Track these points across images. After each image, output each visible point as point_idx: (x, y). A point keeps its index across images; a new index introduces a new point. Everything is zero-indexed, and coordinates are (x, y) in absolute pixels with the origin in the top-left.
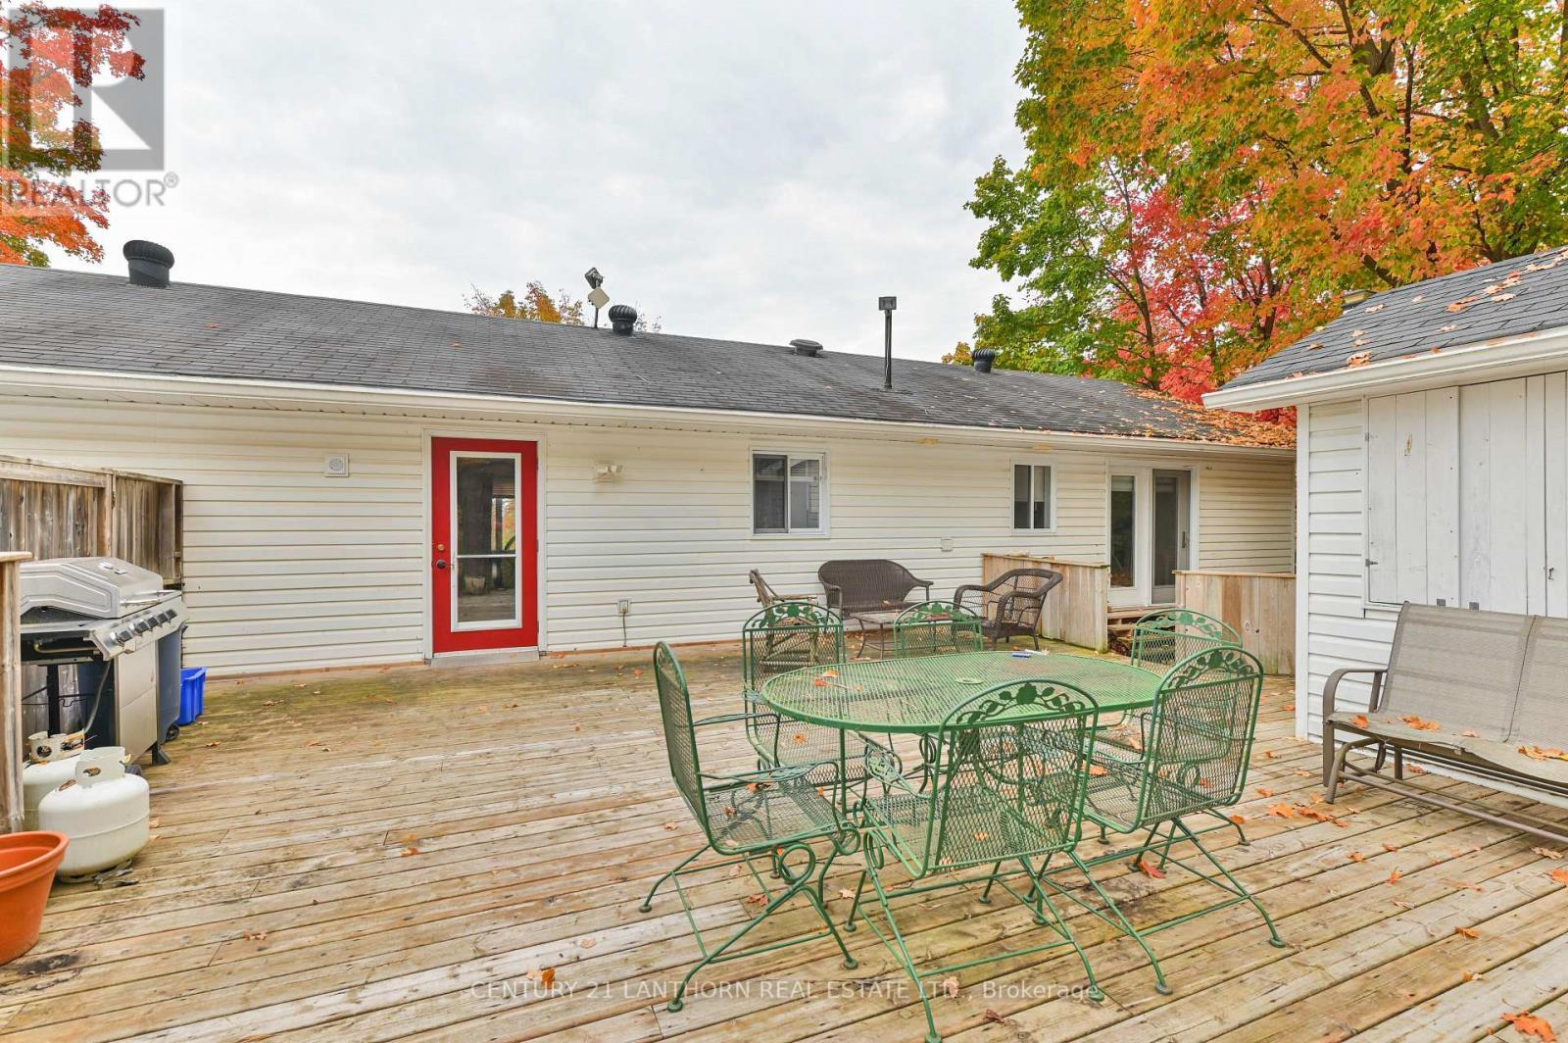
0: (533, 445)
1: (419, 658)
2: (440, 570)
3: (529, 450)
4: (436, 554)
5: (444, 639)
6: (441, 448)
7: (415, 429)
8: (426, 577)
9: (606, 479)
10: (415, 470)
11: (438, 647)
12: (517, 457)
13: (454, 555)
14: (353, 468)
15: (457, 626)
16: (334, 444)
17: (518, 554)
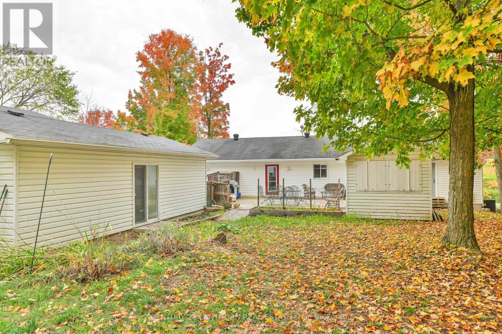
0: (278, 165)
2: (266, 183)
4: (266, 181)
5: (267, 193)
6: (267, 166)
7: (263, 164)
10: (263, 169)
12: (276, 167)
13: (268, 181)
14: (257, 169)
15: (269, 191)
16: (255, 166)
17: (276, 181)
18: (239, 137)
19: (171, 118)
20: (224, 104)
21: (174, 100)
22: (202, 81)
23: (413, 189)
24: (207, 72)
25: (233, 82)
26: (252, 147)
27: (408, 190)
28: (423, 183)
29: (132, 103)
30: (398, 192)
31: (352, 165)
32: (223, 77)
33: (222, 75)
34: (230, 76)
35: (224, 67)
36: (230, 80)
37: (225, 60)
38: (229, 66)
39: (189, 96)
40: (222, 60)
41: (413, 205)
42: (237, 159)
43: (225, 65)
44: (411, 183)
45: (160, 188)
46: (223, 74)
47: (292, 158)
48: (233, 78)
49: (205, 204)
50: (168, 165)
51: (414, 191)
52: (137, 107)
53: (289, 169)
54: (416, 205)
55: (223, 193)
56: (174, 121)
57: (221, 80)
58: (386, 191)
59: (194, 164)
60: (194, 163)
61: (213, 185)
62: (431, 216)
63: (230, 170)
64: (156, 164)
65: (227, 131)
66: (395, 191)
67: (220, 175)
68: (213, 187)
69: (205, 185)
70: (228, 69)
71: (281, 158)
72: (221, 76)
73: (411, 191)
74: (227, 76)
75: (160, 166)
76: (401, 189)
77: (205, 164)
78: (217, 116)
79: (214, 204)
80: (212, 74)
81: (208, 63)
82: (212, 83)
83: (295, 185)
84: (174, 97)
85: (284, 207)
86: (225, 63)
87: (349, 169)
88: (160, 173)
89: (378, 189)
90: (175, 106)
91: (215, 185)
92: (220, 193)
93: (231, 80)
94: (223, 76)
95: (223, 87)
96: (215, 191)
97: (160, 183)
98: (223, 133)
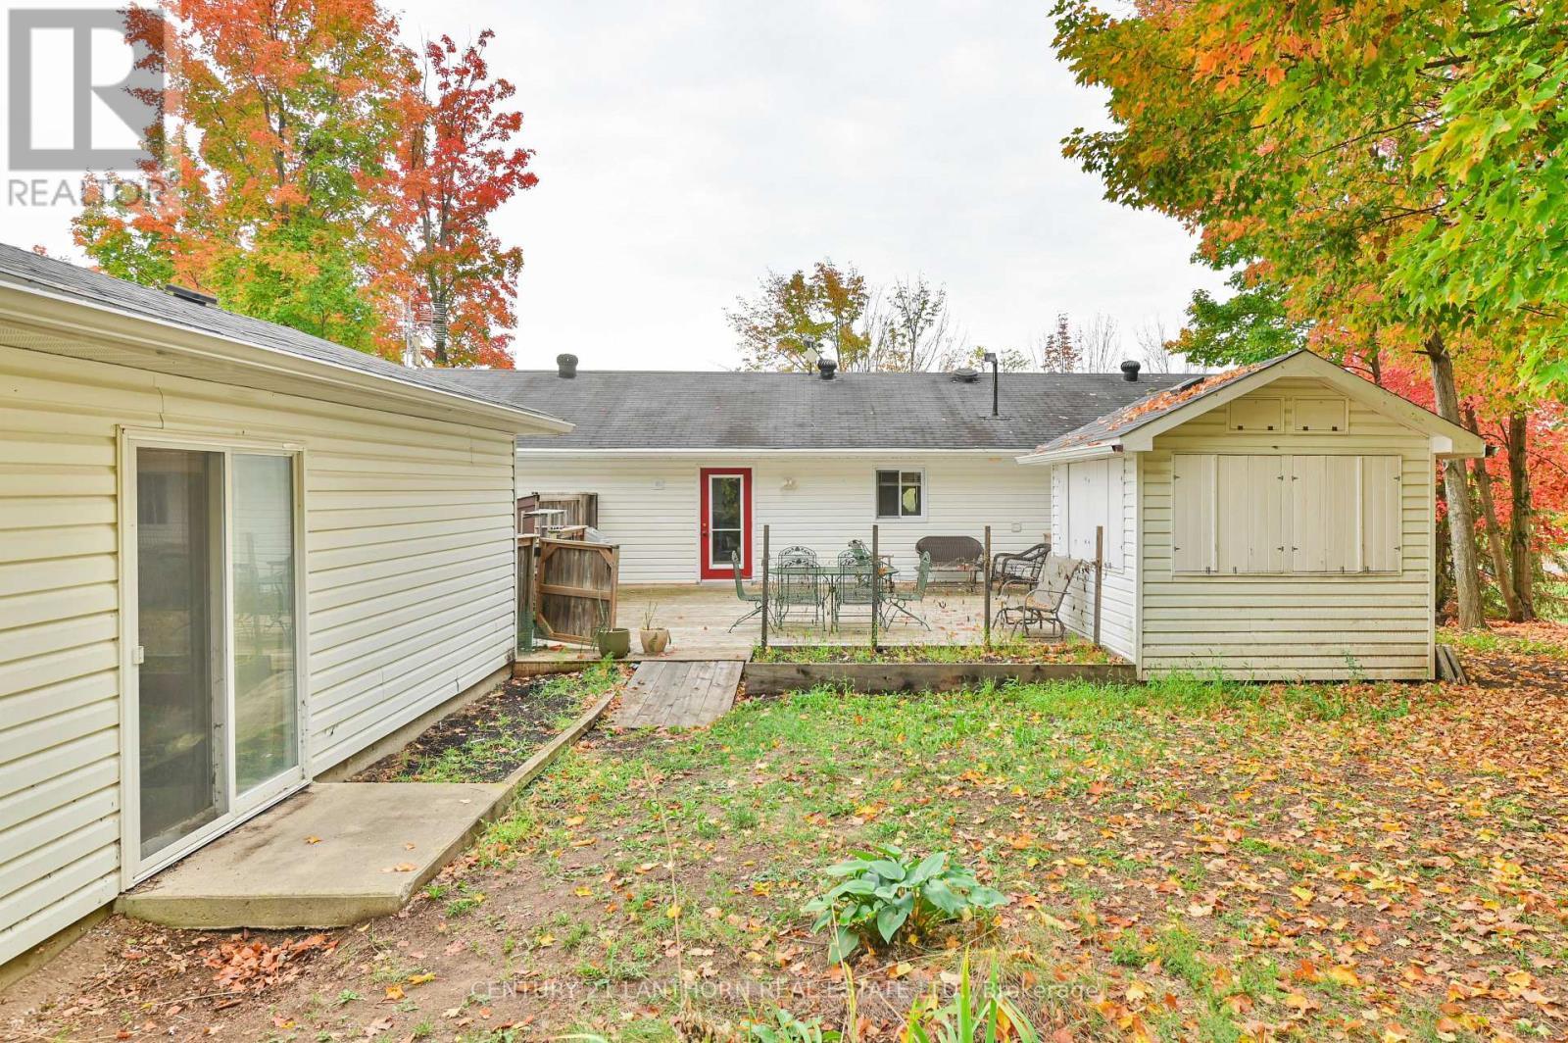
0: (750, 470)
1: (694, 581)
2: (704, 537)
3: (747, 473)
4: (702, 528)
5: (706, 573)
6: (705, 473)
7: (693, 464)
8: (697, 540)
9: (787, 488)
10: (692, 485)
11: (703, 576)
12: (741, 477)
13: (711, 529)
14: (666, 485)
15: (713, 566)
16: (658, 473)
17: (742, 529)
18: (579, 367)
19: (287, 279)
20: (503, 249)
21: (301, 214)
22: (413, 158)
23: (1373, 568)
24: (431, 133)
25: (530, 180)
26: (635, 401)
27: (1359, 568)
28: (1409, 540)
29: (104, 222)
30: (1325, 575)
31: (1159, 472)
32: (493, 159)
33: (487, 150)
34: (520, 157)
35: (496, 123)
36: (518, 174)
37: (500, 96)
38: (515, 121)
39: (364, 207)
40: (490, 95)
41: (1371, 625)
42: (591, 445)
43: (500, 117)
44: (1367, 544)
45: (309, 586)
46: (492, 145)
47: (803, 446)
48: (530, 167)
49: (512, 643)
50: (350, 455)
51: (1378, 574)
52: (128, 238)
53: (790, 487)
54: (1382, 626)
55: (588, 587)
56: (302, 295)
57: (486, 168)
58: (1280, 575)
59: (467, 456)
60: (471, 450)
61: (538, 552)
62: (1430, 662)
63: (570, 489)
64: (290, 448)
65: (506, 351)
66: (1312, 574)
67: (542, 505)
68: (535, 560)
69: (512, 557)
70: (511, 132)
71: (763, 444)
72: (482, 154)
73: (1367, 571)
74: (509, 155)
75: (308, 462)
76: (1335, 567)
77: (509, 460)
78: (469, 295)
79: (542, 634)
80: (453, 139)
81: (435, 97)
82: (451, 172)
83: (798, 542)
84: (298, 201)
85: (875, 645)
86: (498, 107)
87: (1151, 490)
88: (309, 501)
89: (1255, 568)
90: (304, 238)
91: (548, 551)
92: (571, 588)
93: (524, 171)
94: (492, 154)
95: (491, 195)
96: (545, 577)
97: (309, 560)
98: (494, 356)
